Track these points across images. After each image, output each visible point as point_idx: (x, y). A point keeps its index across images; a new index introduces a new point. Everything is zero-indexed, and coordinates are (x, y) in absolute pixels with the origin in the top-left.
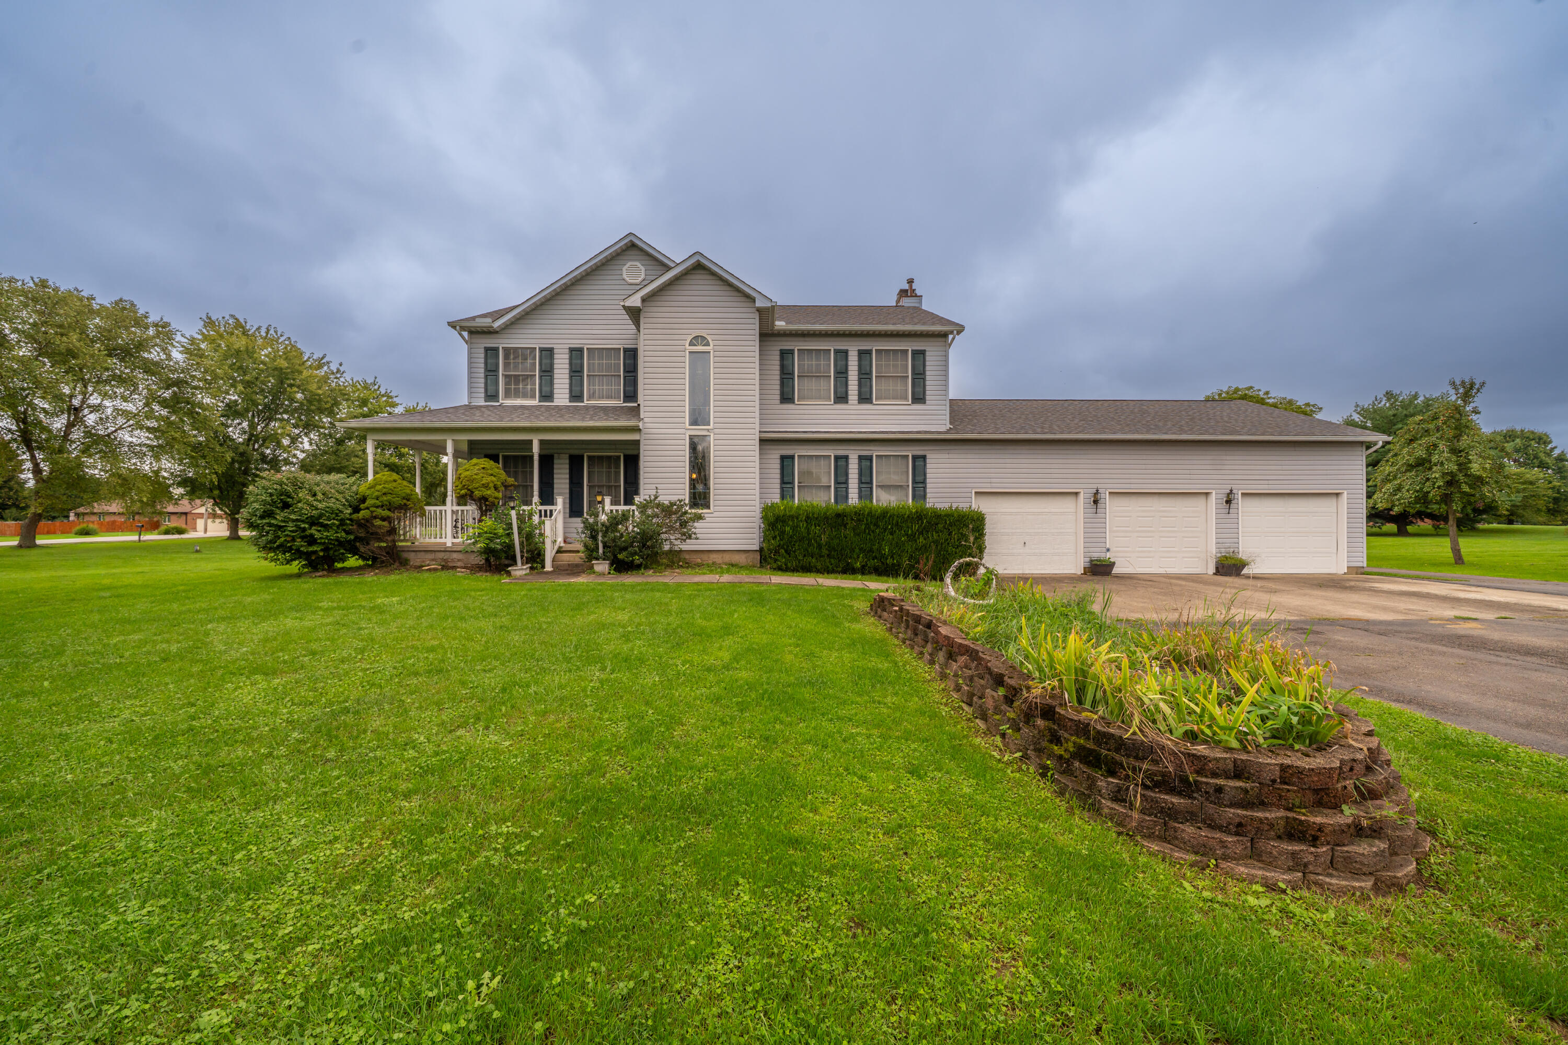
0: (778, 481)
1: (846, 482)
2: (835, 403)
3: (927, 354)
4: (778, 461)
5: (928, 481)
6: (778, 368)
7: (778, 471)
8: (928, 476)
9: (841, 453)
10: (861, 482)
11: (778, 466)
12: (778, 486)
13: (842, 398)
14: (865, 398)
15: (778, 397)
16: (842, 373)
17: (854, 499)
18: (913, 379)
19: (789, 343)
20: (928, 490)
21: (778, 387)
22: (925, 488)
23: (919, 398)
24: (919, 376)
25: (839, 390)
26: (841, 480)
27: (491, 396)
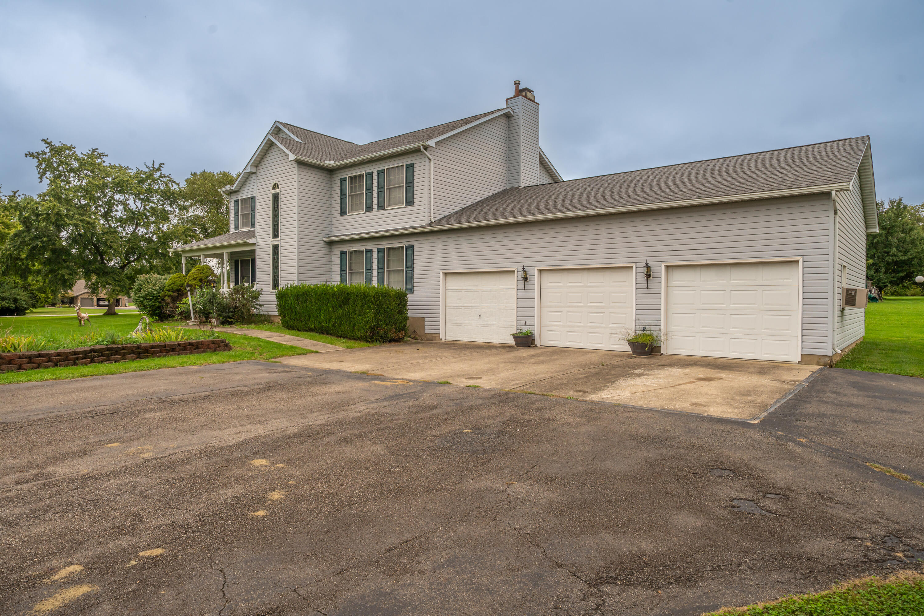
0: (339, 269)
1: (371, 269)
2: (366, 212)
3: (415, 166)
4: (339, 256)
5: (415, 265)
6: (339, 191)
7: (339, 262)
8: (415, 262)
9: (368, 247)
10: (378, 269)
11: (339, 259)
12: (339, 273)
13: (369, 208)
14: (381, 207)
15: (339, 212)
16: (369, 189)
17: (375, 283)
18: (407, 187)
19: (342, 174)
20: (415, 273)
21: (339, 205)
22: (413, 271)
23: (410, 202)
24: (410, 184)
25: (368, 202)
26: (369, 267)
27: (236, 228)
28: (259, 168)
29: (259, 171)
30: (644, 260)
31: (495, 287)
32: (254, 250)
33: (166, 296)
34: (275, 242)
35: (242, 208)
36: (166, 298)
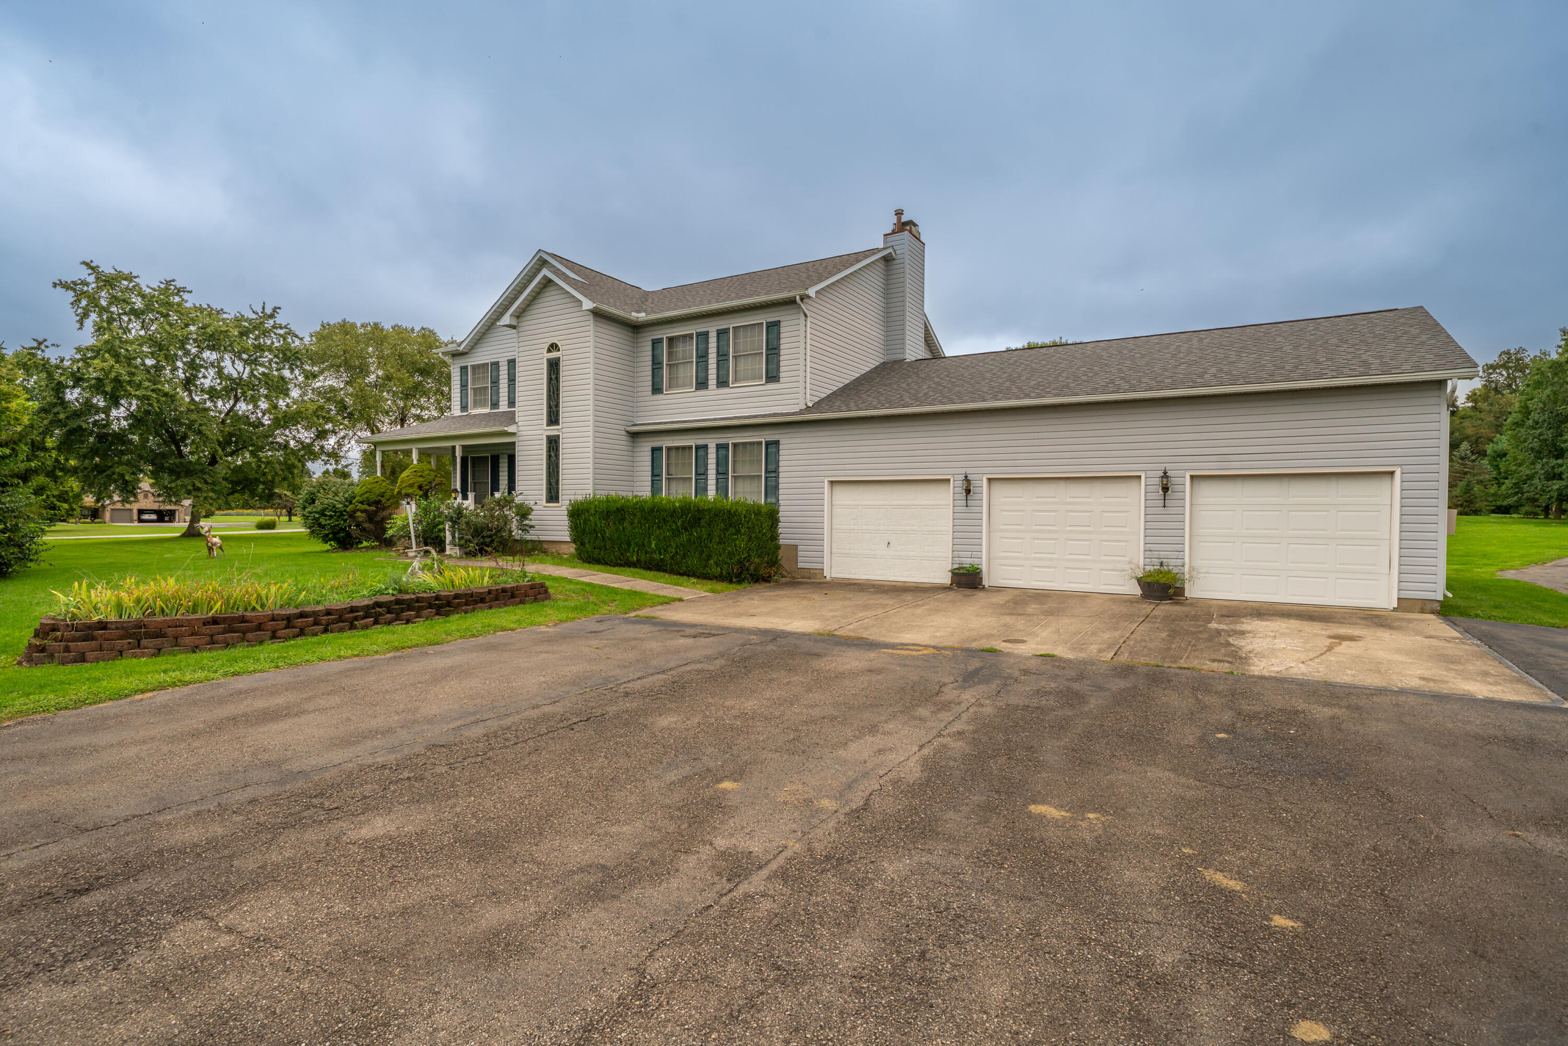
0: (650, 473)
1: (705, 474)
2: (697, 389)
3: (782, 324)
4: (650, 454)
5: (781, 469)
6: (650, 358)
7: (650, 463)
8: (781, 464)
9: (701, 442)
10: (718, 473)
11: (650, 458)
12: (649, 478)
13: (702, 384)
14: (722, 383)
15: (650, 388)
16: (703, 357)
17: (711, 493)
18: (767, 355)
19: (660, 332)
20: (781, 480)
21: (650, 378)
22: (777, 477)
23: (773, 377)
24: (773, 351)
25: (700, 375)
26: (701, 471)
27: (464, 408)
28: (521, 319)
29: (521, 324)
30: (1162, 466)
31: (915, 502)
32: (514, 443)
33: (358, 510)
34: (553, 431)
35: (474, 380)
36: (359, 514)
